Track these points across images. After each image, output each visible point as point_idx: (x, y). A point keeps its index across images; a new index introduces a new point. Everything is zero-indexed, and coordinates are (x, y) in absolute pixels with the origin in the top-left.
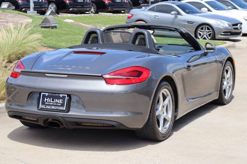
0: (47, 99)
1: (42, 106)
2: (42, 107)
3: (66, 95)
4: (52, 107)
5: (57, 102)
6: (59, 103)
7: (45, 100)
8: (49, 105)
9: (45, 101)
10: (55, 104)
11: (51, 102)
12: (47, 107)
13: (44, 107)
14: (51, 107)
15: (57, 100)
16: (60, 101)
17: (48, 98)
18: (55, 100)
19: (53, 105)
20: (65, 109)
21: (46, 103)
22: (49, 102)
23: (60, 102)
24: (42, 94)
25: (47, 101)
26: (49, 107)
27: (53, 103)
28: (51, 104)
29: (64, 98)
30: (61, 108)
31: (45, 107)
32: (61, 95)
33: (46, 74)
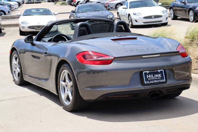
0: (148, 75)
1: (146, 82)
2: (147, 83)
3: (163, 70)
4: (155, 81)
5: (157, 76)
6: (159, 77)
7: (148, 76)
8: (151, 80)
9: (148, 78)
10: (156, 78)
11: (153, 77)
12: (151, 82)
13: (148, 82)
14: (154, 82)
15: (156, 75)
16: (160, 75)
17: (150, 75)
18: (155, 75)
19: (155, 80)
20: (165, 81)
21: (149, 79)
22: (151, 77)
23: (160, 76)
24: (144, 72)
25: (149, 77)
26: (153, 82)
28: (153, 79)
29: (161, 72)
30: (162, 81)
31: (149, 82)
32: (159, 71)
33: (143, 57)
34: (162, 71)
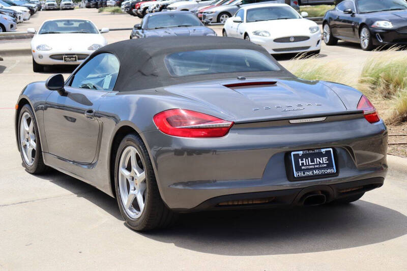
0: (302, 160)
1: (298, 173)
2: (298, 175)
3: (331, 149)
4: (314, 171)
5: (320, 160)
6: (323, 164)
7: (300, 162)
8: (308, 170)
9: (301, 165)
10: (317, 166)
11: (310, 164)
12: (307, 173)
13: (301, 174)
14: (313, 173)
15: (318, 159)
16: (324, 160)
17: (304, 159)
18: (315, 159)
19: (315, 169)
20: (335, 172)
21: (303, 168)
22: (308, 164)
23: (324, 162)
24: (292, 153)
25: (303, 164)
26: (310, 173)
27: (314, 165)
28: (311, 167)
29: (328, 153)
30: (329, 171)
31: (304, 174)
32: (323, 150)
33: (292, 121)
34: (330, 151)
